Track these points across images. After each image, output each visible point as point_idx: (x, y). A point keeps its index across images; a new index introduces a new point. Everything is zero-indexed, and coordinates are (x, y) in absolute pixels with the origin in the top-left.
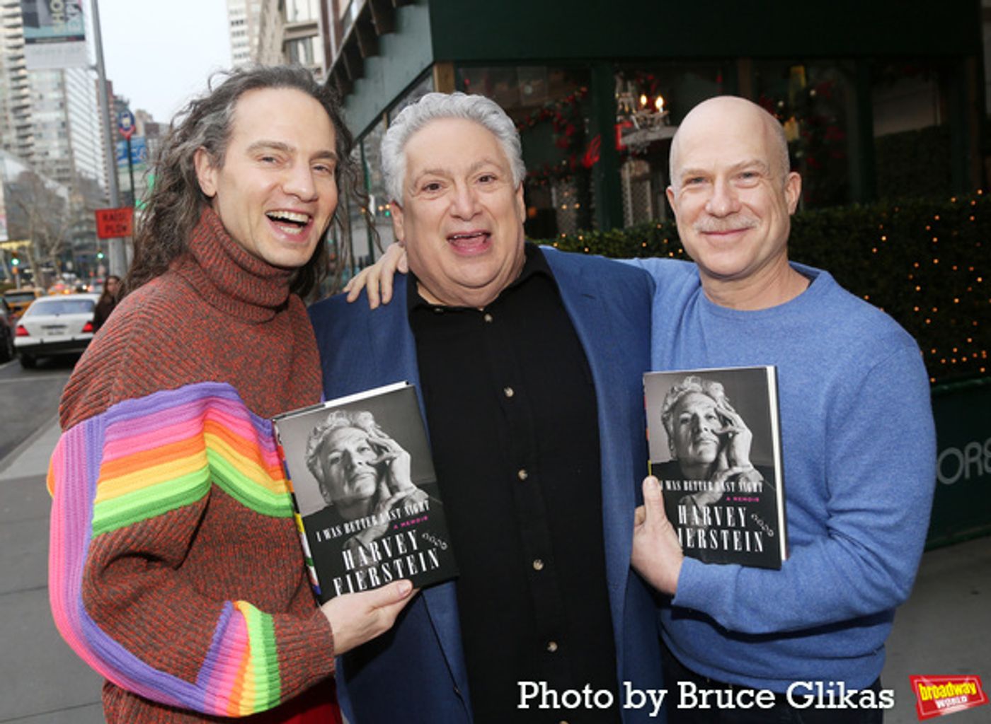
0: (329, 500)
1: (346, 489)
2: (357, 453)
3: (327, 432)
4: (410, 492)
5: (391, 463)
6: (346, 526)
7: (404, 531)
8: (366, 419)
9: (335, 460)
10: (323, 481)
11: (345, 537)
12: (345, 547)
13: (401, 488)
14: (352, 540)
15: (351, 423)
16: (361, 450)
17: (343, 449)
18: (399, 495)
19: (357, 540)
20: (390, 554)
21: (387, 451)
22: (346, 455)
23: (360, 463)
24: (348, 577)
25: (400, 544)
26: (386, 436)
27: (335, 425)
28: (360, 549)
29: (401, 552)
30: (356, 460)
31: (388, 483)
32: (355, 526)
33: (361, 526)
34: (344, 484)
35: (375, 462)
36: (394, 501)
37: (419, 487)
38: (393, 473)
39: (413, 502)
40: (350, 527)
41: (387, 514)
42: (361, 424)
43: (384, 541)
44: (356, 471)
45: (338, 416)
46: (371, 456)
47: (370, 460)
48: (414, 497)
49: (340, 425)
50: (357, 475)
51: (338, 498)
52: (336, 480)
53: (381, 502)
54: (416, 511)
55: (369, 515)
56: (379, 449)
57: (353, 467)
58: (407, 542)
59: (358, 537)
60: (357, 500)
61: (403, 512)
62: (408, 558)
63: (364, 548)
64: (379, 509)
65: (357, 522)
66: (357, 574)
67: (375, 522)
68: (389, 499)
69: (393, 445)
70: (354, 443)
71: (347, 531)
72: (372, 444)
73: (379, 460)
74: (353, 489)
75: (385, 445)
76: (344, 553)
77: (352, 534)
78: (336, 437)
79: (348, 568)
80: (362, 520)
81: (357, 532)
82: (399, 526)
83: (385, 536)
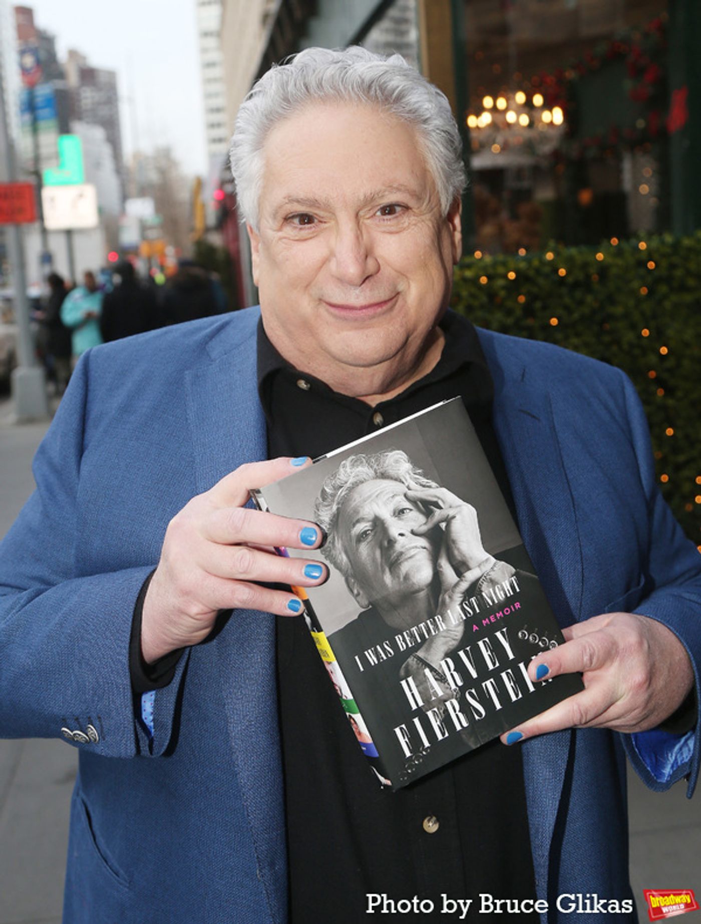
0: (365, 602)
1: (388, 579)
2: (395, 519)
3: (342, 492)
4: (487, 568)
5: (448, 526)
6: (399, 638)
7: (489, 632)
8: (397, 461)
9: (363, 536)
10: (350, 571)
11: (401, 657)
12: (402, 672)
13: (472, 564)
14: (411, 660)
15: (376, 472)
16: (399, 513)
17: (371, 517)
18: (471, 576)
19: (419, 659)
20: (474, 675)
21: (440, 508)
22: (378, 524)
23: (402, 535)
24: (416, 721)
25: (486, 654)
26: (434, 484)
27: (351, 480)
28: (427, 671)
29: (491, 667)
30: (394, 531)
31: (451, 559)
32: (412, 636)
33: (422, 636)
34: (383, 571)
35: (424, 529)
36: (464, 586)
37: (498, 557)
38: (454, 542)
39: (493, 582)
40: (404, 640)
41: (458, 608)
42: (392, 472)
43: (461, 654)
44: (398, 547)
45: (354, 464)
46: (416, 520)
47: (415, 529)
48: (493, 575)
49: (361, 478)
50: (401, 553)
51: (377, 596)
52: (370, 568)
53: (446, 591)
54: (502, 597)
55: (431, 616)
56: (427, 507)
57: (391, 542)
58: (497, 649)
59: (421, 654)
60: (408, 595)
61: (481, 601)
62: (504, 675)
63: (432, 669)
64: (444, 602)
65: (414, 629)
66: (430, 714)
67: (442, 627)
68: (457, 585)
69: (446, 496)
70: (385, 504)
71: (402, 647)
72: (414, 501)
73: (430, 525)
74: (399, 577)
75: (435, 499)
76: (403, 683)
77: (410, 651)
78: (357, 498)
79: (414, 707)
80: (422, 625)
81: (418, 647)
82: (479, 624)
83: (461, 646)
